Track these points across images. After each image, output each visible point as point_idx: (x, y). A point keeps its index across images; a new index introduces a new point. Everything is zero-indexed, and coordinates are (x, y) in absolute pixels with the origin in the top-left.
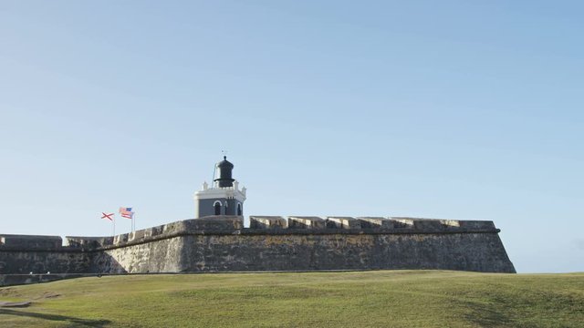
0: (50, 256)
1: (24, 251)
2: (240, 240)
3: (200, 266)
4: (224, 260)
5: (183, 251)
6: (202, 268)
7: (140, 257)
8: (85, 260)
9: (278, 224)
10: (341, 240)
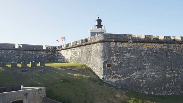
0: (39, 52)
1: (29, 50)
2: (132, 45)
3: (113, 59)
4: (125, 56)
5: (103, 51)
6: (115, 60)
7: (76, 53)
8: (52, 54)
9: (149, 37)
10: (178, 46)
